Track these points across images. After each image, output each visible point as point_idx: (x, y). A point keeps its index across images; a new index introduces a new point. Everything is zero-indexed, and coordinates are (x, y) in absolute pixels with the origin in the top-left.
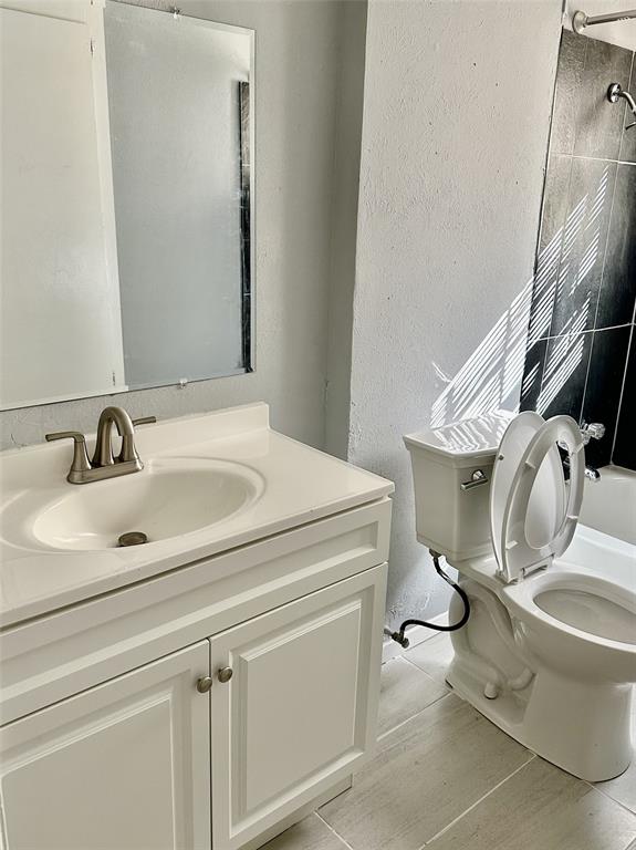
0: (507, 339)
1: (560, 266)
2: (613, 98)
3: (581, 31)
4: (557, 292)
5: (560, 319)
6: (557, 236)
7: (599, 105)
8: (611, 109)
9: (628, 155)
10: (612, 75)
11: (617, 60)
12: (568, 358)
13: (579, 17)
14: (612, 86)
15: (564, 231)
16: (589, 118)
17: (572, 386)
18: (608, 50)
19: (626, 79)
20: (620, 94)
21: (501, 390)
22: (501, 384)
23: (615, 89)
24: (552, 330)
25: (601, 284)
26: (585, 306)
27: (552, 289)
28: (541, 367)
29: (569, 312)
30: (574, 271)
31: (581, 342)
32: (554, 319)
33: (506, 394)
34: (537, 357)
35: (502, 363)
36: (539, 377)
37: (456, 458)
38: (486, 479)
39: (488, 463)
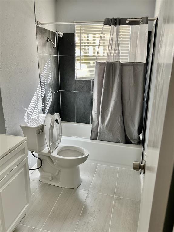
0: (37, 97)
1: (44, 79)
2: (48, 41)
3: (39, 26)
4: (45, 85)
5: (47, 91)
6: (43, 73)
7: (46, 42)
8: (48, 43)
9: (53, 54)
10: (47, 36)
11: (47, 32)
12: (50, 100)
13: (38, 22)
14: (47, 38)
15: (44, 72)
16: (44, 45)
17: (51, 106)
18: (45, 30)
19: (50, 37)
20: (49, 40)
21: (38, 110)
22: (38, 108)
23: (48, 39)
24: (45, 94)
25: (53, 83)
26: (51, 88)
27: (44, 85)
28: (45, 103)
30: (47, 81)
31: (51, 96)
32: (45, 92)
33: (39, 110)
34: (44, 100)
35: (37, 103)
36: (45, 105)
37: (35, 128)
38: (43, 131)
39: (42, 127)
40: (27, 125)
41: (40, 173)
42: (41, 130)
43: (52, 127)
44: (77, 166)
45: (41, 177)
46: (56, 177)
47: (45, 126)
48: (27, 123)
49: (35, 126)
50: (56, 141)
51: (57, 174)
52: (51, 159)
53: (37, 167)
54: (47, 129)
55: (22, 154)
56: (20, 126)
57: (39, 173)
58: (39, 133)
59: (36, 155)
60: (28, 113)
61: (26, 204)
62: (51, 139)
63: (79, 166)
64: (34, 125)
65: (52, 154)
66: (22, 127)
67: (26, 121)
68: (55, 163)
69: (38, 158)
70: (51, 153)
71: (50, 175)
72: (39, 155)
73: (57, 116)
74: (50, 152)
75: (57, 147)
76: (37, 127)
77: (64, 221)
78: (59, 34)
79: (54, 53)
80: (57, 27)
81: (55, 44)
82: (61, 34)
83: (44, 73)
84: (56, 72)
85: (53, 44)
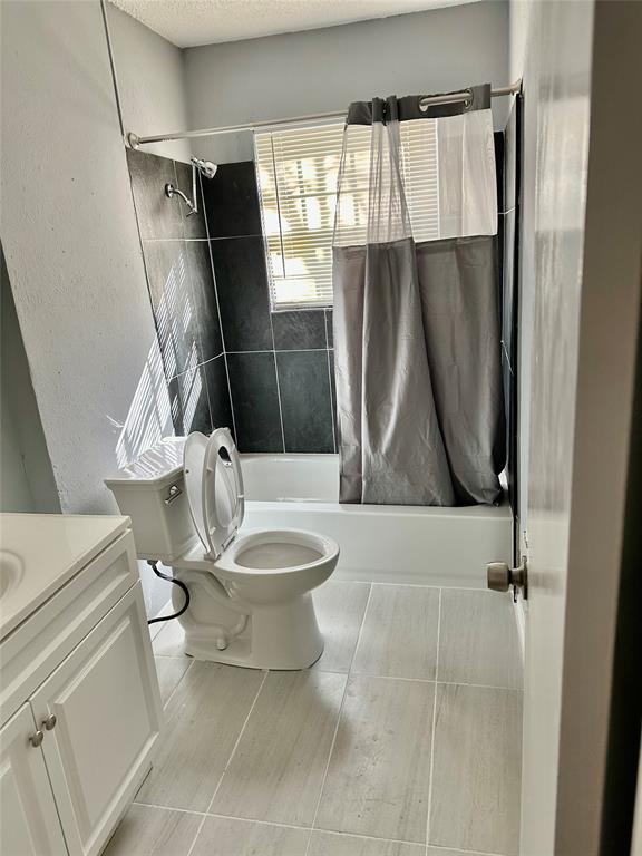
0: (153, 383)
1: (170, 322)
2: (170, 195)
3: (136, 147)
4: (173, 341)
5: (181, 360)
6: (162, 300)
7: (162, 201)
8: (170, 202)
9: (191, 235)
10: (165, 177)
11: (165, 165)
12: (194, 387)
13: (132, 137)
14: (166, 186)
15: (166, 296)
16: (159, 209)
17: (201, 407)
18: (157, 160)
19: (174, 181)
20: (174, 192)
21: (160, 423)
22: (158, 418)
23: (169, 188)
24: (178, 371)
25: (199, 329)
26: (194, 347)
27: (170, 341)
28: (179, 398)
29: (185, 354)
30: (180, 325)
31: (198, 373)
32: (177, 361)
33: (164, 424)
34: (175, 389)
35: (155, 402)
36: (180, 405)
37: (155, 482)
38: (181, 490)
39: (178, 478)
40: (127, 475)
41: (186, 629)
42: (174, 488)
43: (209, 476)
44: (306, 595)
45: (190, 641)
46: (239, 637)
47: (186, 475)
48: (127, 470)
49: (155, 478)
50: (227, 521)
51: (239, 627)
52: (216, 579)
53: (173, 612)
54: (194, 482)
55: (119, 573)
56: (105, 482)
57: (183, 630)
58: (170, 497)
59: (167, 571)
60: (126, 437)
61: (149, 736)
62: (210, 514)
63: (310, 595)
64: (153, 475)
65: (217, 564)
66: (110, 485)
67: (123, 463)
68: (231, 592)
69: (174, 581)
70: (214, 561)
71: (220, 631)
72: (174, 572)
73: (221, 437)
74: (210, 559)
75: (232, 540)
76: (162, 481)
77: (280, 779)
78: (203, 169)
79: (193, 230)
80: (194, 145)
81: (192, 201)
82: (211, 168)
83: (166, 301)
84: (207, 293)
85: (189, 202)
